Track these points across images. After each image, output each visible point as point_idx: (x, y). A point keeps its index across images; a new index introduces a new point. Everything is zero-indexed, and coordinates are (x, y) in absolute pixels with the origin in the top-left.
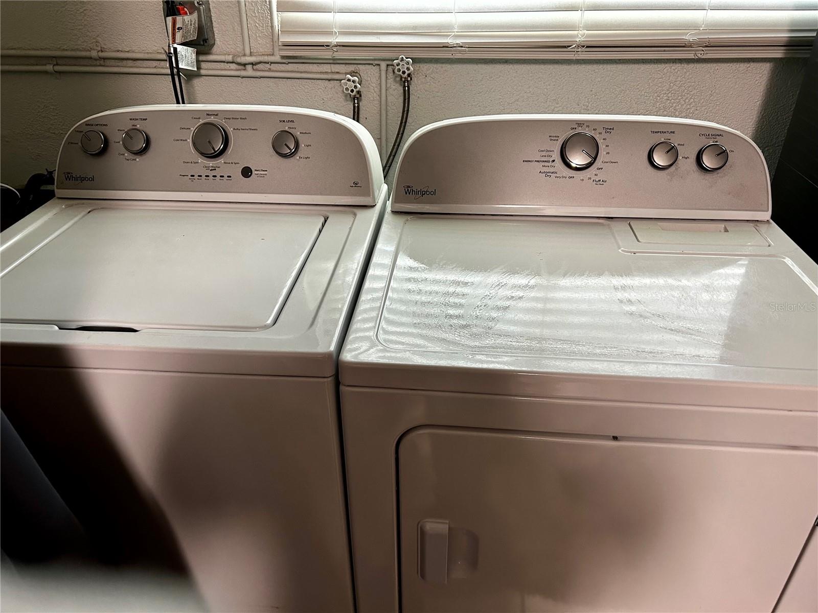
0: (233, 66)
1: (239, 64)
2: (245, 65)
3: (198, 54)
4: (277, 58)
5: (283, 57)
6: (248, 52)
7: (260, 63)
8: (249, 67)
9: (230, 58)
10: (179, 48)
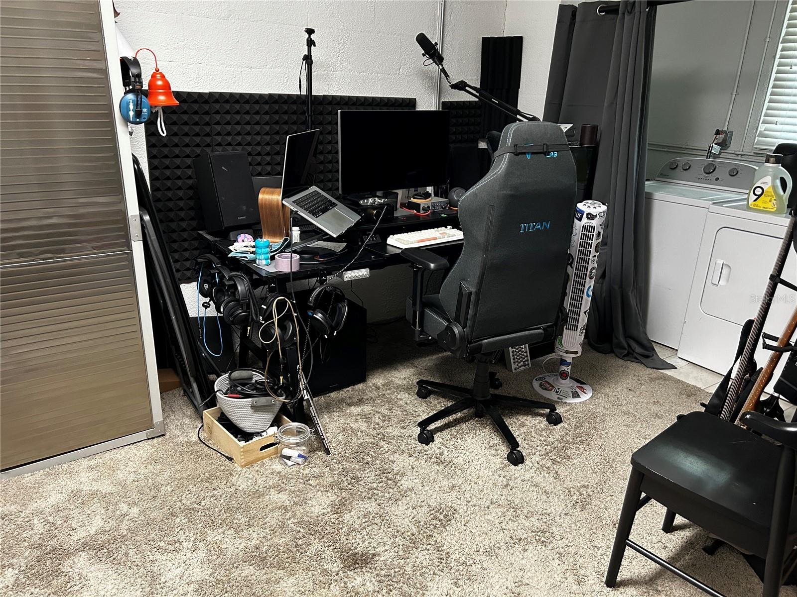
0: (734, 155)
1: (736, 154)
2: (738, 155)
3: (721, 149)
4: (752, 154)
5: (754, 153)
6: (741, 150)
7: (744, 155)
8: (740, 156)
9: (733, 152)
10: (714, 145)
